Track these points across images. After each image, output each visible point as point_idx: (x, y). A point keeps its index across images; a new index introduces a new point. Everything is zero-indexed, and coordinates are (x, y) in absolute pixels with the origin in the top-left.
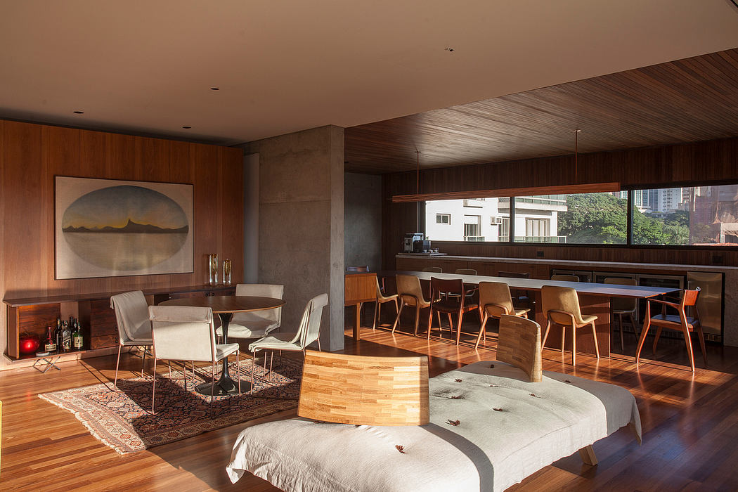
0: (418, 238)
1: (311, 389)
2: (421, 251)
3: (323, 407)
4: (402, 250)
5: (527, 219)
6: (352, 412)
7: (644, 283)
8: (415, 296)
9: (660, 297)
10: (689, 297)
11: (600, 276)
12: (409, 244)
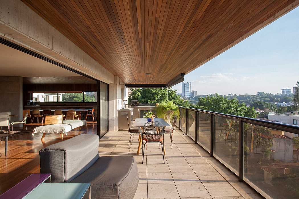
0: (32, 102)
1: (47, 121)
2: (33, 105)
3: (49, 123)
4: (26, 105)
5: (53, 96)
6: (53, 123)
7: (86, 109)
8: (38, 115)
9: (89, 111)
10: (93, 110)
11: (78, 108)
12: (28, 103)
